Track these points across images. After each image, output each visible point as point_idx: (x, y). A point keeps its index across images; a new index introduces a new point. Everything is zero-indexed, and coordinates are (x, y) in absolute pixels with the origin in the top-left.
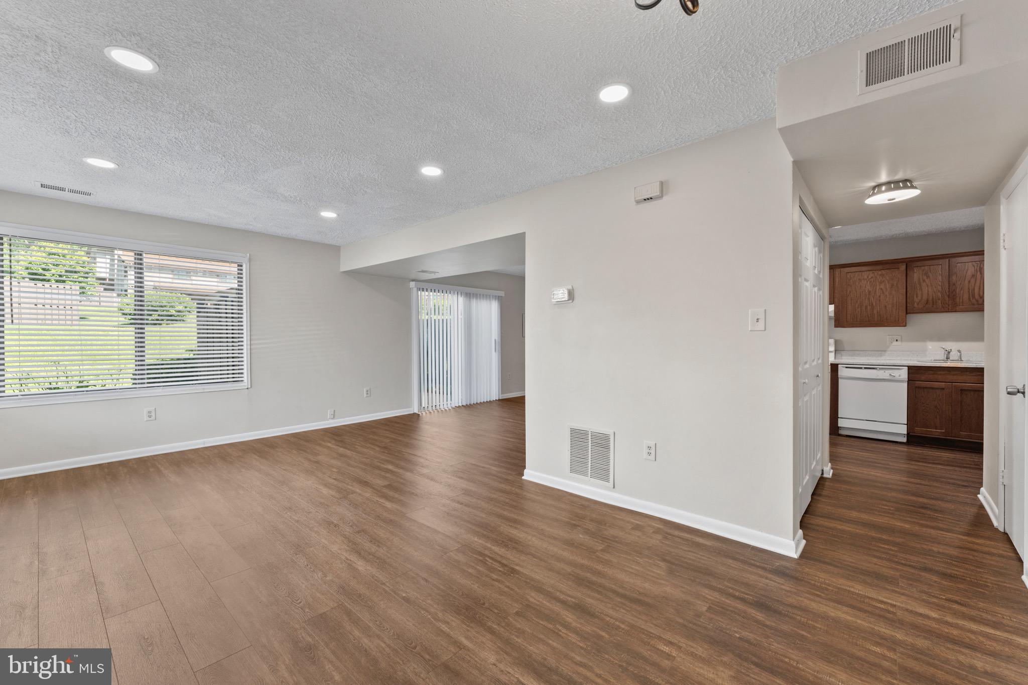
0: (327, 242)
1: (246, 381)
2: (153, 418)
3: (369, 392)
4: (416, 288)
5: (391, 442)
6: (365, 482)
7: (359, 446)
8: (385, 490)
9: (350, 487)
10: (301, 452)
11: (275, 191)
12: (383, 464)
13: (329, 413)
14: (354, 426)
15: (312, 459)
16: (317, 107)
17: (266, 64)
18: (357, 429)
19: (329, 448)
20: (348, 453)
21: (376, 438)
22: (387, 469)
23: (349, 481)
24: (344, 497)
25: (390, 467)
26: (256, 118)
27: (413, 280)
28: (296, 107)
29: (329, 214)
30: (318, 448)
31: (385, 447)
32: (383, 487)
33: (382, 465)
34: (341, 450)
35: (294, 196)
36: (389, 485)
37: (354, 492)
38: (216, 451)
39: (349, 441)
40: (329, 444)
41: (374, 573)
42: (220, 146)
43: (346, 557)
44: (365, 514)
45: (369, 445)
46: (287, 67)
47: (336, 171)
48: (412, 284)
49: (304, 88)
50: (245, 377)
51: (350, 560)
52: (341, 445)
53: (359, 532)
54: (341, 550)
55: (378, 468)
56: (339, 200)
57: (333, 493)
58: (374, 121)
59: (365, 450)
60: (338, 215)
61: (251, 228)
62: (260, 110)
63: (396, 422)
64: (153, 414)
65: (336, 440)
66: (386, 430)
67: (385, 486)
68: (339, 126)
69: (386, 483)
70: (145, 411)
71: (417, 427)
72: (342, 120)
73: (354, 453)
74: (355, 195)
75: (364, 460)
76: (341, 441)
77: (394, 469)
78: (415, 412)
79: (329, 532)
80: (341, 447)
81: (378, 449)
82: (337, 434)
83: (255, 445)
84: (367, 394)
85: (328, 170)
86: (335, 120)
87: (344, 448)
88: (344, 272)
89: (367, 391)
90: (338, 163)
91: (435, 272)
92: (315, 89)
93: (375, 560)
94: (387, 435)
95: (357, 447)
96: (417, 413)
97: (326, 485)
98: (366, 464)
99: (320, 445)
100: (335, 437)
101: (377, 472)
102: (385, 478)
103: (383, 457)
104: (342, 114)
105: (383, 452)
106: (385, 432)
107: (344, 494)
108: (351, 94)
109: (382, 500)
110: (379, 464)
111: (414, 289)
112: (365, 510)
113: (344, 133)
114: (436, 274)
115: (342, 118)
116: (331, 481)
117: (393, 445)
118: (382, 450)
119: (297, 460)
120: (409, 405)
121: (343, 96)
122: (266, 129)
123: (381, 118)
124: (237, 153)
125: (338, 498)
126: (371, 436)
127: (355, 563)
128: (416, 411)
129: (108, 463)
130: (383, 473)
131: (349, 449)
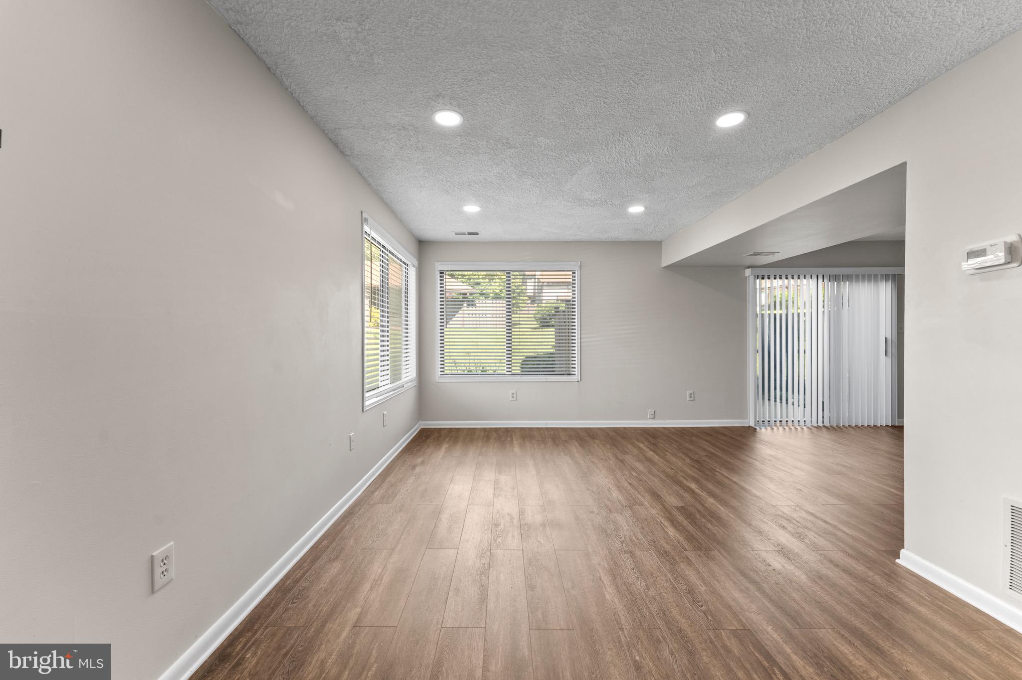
0: (646, 238)
1: (577, 375)
2: (515, 399)
3: (692, 396)
4: (753, 276)
5: (707, 456)
6: (658, 496)
7: (670, 453)
8: (676, 513)
9: (640, 497)
10: (614, 447)
11: (581, 197)
12: (687, 480)
13: (650, 412)
14: (673, 430)
15: (619, 457)
16: (577, 95)
17: (521, 72)
18: (676, 434)
19: (640, 448)
20: (656, 458)
21: (692, 447)
22: (689, 487)
23: (643, 490)
24: (630, 506)
25: (693, 486)
26: (538, 131)
27: (749, 267)
28: (561, 104)
29: (636, 209)
30: (629, 446)
31: (697, 461)
32: (675, 507)
33: (685, 482)
34: (650, 454)
35: (599, 198)
36: (682, 507)
37: (641, 504)
38: (552, 433)
39: (661, 445)
40: (642, 445)
41: (618, 610)
42: (526, 168)
43: (600, 576)
44: (641, 533)
45: (681, 455)
46: (536, 65)
47: (623, 160)
48: (748, 272)
49: (558, 79)
50: (577, 371)
51: (603, 582)
52: (652, 448)
53: (625, 552)
54: (599, 565)
55: (679, 483)
56: (640, 191)
57: (621, 498)
58: (637, 84)
59: (674, 459)
60: (646, 208)
61: (578, 238)
62: (536, 121)
63: (725, 435)
64: (515, 396)
65: (649, 441)
66: (707, 441)
67: (676, 508)
68: (605, 107)
69: (680, 504)
70: (510, 392)
71: (746, 445)
72: (605, 98)
73: (661, 460)
74: (653, 180)
75: (669, 470)
76: (655, 444)
77: (697, 491)
78: (750, 425)
79: (598, 541)
80: (651, 450)
81: (688, 461)
82: (652, 436)
83: (581, 433)
84: (691, 397)
85: (615, 162)
86: (599, 101)
87: (654, 451)
88: (665, 267)
89: (691, 394)
90: (622, 150)
91: (774, 253)
92: (567, 75)
93: (627, 594)
94: (706, 447)
95: (668, 454)
96: (753, 426)
97: (619, 488)
98: (668, 476)
99: (632, 444)
100: (651, 439)
101: (676, 487)
102: (682, 498)
103: (690, 472)
104: (602, 91)
105: (693, 466)
106: (705, 443)
107: (632, 504)
108: (601, 62)
109: (667, 524)
110: (681, 479)
111: (750, 277)
112: (643, 529)
113: (613, 113)
114: (776, 255)
115: (605, 96)
116: (626, 484)
117: (707, 460)
118: (692, 464)
119: (606, 455)
120: (743, 414)
121: (594, 69)
122: (548, 139)
123: (642, 76)
124: (539, 171)
125: (623, 506)
126: (687, 445)
127: (605, 587)
128: (752, 424)
129: (490, 428)
130: (681, 492)
131: (658, 455)
